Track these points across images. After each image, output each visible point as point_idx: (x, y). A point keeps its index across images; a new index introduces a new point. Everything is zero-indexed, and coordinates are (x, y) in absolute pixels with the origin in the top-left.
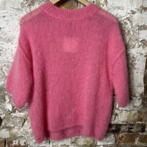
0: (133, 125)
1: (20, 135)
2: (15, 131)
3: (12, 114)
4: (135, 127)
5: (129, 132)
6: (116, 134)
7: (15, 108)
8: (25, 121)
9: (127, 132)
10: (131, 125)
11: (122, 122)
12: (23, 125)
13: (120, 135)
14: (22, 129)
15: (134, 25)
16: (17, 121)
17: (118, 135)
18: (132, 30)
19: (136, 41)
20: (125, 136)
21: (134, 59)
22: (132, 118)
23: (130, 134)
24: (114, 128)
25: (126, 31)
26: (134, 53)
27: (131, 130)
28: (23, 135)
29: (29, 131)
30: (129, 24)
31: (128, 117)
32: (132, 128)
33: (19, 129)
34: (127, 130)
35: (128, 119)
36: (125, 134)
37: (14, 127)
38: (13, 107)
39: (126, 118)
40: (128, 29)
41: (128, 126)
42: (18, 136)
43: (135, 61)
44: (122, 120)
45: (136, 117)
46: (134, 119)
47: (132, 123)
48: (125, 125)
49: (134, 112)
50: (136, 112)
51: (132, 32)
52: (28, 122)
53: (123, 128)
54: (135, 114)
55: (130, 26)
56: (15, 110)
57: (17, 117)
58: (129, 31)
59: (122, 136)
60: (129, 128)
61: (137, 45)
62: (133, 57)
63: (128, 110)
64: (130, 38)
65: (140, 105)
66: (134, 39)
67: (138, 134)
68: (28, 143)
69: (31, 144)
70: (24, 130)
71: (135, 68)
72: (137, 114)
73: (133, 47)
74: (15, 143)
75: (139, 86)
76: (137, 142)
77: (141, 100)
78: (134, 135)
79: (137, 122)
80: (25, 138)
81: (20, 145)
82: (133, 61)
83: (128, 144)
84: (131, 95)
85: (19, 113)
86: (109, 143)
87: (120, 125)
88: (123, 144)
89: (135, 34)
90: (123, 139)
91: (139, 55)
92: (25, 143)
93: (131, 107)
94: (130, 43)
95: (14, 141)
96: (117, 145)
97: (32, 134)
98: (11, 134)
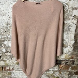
0: (68, 61)
1: (10, 64)
2: (7, 62)
4: (69, 62)
5: (66, 64)
7: (7, 50)
8: (12, 57)
9: (65, 64)
10: (67, 60)
11: (62, 59)
12: (11, 59)
13: (61, 66)
14: (11, 61)
15: (70, 7)
16: (8, 57)
17: (60, 65)
18: (69, 10)
19: (71, 16)
20: (64, 66)
21: (70, 26)
24: (58, 62)
25: (66, 11)
26: (70, 22)
27: (67, 63)
29: (14, 62)
30: (67, 7)
31: (66, 57)
32: (67, 62)
33: (10, 61)
34: (65, 63)
35: (66, 58)
37: (7, 60)
38: (6, 50)
39: (65, 57)
40: (67, 9)
41: (65, 61)
43: (70, 27)
44: (62, 58)
45: (70, 57)
46: (68, 57)
48: (64, 61)
49: (69, 54)
51: (68, 11)
52: (14, 58)
53: (63, 62)
54: (69, 55)
55: (68, 8)
56: (7, 51)
57: (8, 55)
58: (67, 11)
59: (62, 66)
60: (66, 62)
61: (71, 18)
62: (69, 25)
63: (66, 53)
64: (68, 14)
65: (72, 51)
66: (70, 15)
67: (71, 65)
68: (14, 68)
69: (16, 69)
70: (12, 62)
71: (70, 31)
72: (70, 55)
73: (69, 19)
74: (8, 68)
75: (72, 41)
76: (70, 69)
77: (72, 48)
78: (68, 66)
79: (70, 59)
80: (12, 66)
81: (10, 69)
82: (69, 27)
83: (65, 70)
84: (68, 45)
85: (9, 53)
86: (55, 70)
87: (62, 60)
88: (62, 70)
89: (70, 12)
90: (63, 68)
91: (72, 23)
92: (12, 68)
93: (67, 51)
94: (67, 17)
95: (7, 67)
96: (60, 71)
97: (16, 64)
98: (5, 64)
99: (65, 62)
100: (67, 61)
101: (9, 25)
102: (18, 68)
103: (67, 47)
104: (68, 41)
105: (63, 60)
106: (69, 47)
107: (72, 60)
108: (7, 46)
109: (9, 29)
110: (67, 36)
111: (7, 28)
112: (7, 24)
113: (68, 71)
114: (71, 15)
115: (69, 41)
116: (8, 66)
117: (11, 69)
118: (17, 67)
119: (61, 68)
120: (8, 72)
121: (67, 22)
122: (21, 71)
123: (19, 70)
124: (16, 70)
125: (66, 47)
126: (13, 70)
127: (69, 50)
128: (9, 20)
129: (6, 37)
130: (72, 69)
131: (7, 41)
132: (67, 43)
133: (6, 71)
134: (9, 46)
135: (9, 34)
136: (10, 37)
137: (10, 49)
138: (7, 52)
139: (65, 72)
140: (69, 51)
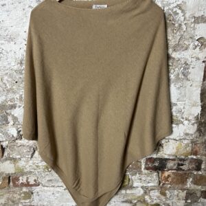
0: (184, 160)
1: (28, 170)
2: (22, 164)
3: (17, 141)
4: (187, 163)
5: (178, 169)
6: (160, 172)
7: (21, 133)
8: (34, 151)
9: (175, 170)
10: (181, 160)
11: (169, 155)
12: (32, 157)
13: (166, 174)
14: (31, 162)
15: (187, 15)
16: (25, 151)
17: (163, 173)
18: (185, 24)
19: (191, 40)
20: (172, 176)
21: (188, 66)
22: (182, 151)
23: (180, 172)
24: (157, 164)
25: (177, 25)
26: (188, 57)
27: (181, 167)
28: (33, 171)
29: (40, 164)
30: (181, 14)
31: (178, 149)
32: (182, 165)
33: (27, 161)
34: (175, 167)
35: (177, 152)
36: (173, 173)
37: (20, 159)
38: (19, 132)
39: (175, 151)
40: (179, 22)
41: (176, 162)
42: (25, 171)
43: (188, 68)
44: (168, 153)
45: (189, 149)
46: (185, 151)
47: (183, 157)
48: (173, 160)
49: (186, 142)
50: (189, 142)
51: (184, 27)
53: (170, 164)
54: (187, 145)
55: (182, 18)
56: (21, 136)
57: (24, 146)
58: (180, 25)
59: (169, 176)
60: (179, 165)
61: (192, 45)
62: (186, 64)
63: (177, 139)
64: (182, 35)
65: (195, 133)
66: (188, 37)
67: (191, 173)
68: (40, 181)
69: (44, 181)
70: (34, 164)
71: (187, 79)
72: (190, 145)
73: (186, 49)
74: (22, 180)
75: (194, 106)
76: (189, 184)
77: (196, 125)
78: (185, 174)
79: (190, 157)
80: (35, 174)
81: (28, 183)
82: (185, 69)
83: (177, 186)
84: (183, 118)
85: (26, 141)
87: (166, 160)
88: (169, 186)
89: (189, 29)
90: (170, 179)
91: (194, 59)
92: (35, 181)
93: (182, 134)
94: (181, 42)
95: (21, 178)
96: (161, 188)
97: (44, 169)
98: (17, 168)
99: (175, 165)
100: (180, 162)
102: (51, 180)
103: (182, 123)
104: (182, 107)
105: (169, 159)
106: (186, 122)
107: (195, 157)
108: (20, 120)
110: (180, 94)
111: (20, 72)
112: (21, 63)
114: (191, 38)
115: (187, 107)
116: (22, 175)
117: (30, 183)
118: (48, 178)
119: (166, 179)
121: (179, 56)
122: (58, 189)
123: (54, 186)
124: (44, 186)
125: (177, 124)
126: (37, 184)
127: (188, 131)
129: (18, 96)
130: (195, 184)
131: (20, 107)
132: (180, 111)
133: (17, 189)
139: (176, 192)
140: (187, 134)
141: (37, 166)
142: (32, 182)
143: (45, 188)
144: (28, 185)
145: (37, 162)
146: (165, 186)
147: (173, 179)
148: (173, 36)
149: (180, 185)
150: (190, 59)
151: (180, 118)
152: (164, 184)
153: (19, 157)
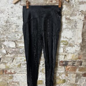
0: (75, 61)
1: (11, 67)
2: (8, 65)
4: (76, 62)
5: (73, 65)
6: (65, 66)
7: (8, 52)
8: (13, 59)
9: (71, 65)
10: (74, 61)
11: (69, 60)
12: (12, 62)
13: (68, 67)
15: (76, 1)
16: (9, 59)
18: (75, 5)
19: (77, 12)
20: (70, 68)
22: (74, 58)
23: (73, 66)
24: (64, 63)
26: (76, 19)
28: (13, 67)
29: (16, 65)
33: (11, 64)
36: (71, 67)
39: (71, 58)
43: (77, 24)
45: (77, 57)
46: (76, 58)
47: (75, 60)
49: (76, 54)
52: (15, 60)
53: (69, 63)
54: (76, 55)
55: (74, 2)
57: (9, 57)
58: (73, 5)
59: (69, 68)
60: (73, 63)
61: (78, 14)
62: (76, 22)
63: (72, 53)
64: (74, 10)
65: (79, 50)
66: (76, 10)
68: (16, 71)
69: (18, 72)
70: (13, 64)
71: (76, 28)
72: (78, 55)
73: (76, 15)
74: (9, 71)
75: (79, 39)
76: (77, 71)
77: (80, 47)
78: (76, 67)
79: (77, 60)
80: (14, 69)
81: (11, 72)
82: (75, 24)
83: (72, 72)
84: (75, 44)
85: (10, 55)
86: (61, 72)
87: (68, 61)
88: (69, 72)
89: (77, 7)
90: (69, 69)
91: (79, 20)
92: (14, 71)
93: (74, 51)
94: (73, 13)
95: (8, 71)
96: (66, 73)
97: (18, 67)
98: (6, 66)
99: (71, 63)
101: (9, 23)
103: (74, 46)
104: (74, 40)
106: (76, 46)
107: (79, 60)
108: (7, 46)
109: (8, 27)
110: (73, 34)
111: (6, 26)
112: (7, 22)
113: (75, 73)
114: (78, 11)
115: (76, 40)
116: (9, 69)
118: (19, 70)
119: (68, 69)
120: (10, 75)
121: (73, 18)
122: (24, 75)
123: (22, 74)
125: (72, 47)
126: (15, 73)
127: (76, 50)
128: (8, 17)
129: (6, 36)
130: (79, 71)
131: (7, 41)
132: (73, 41)
133: (7, 75)
134: (9, 47)
135: (9, 34)
136: (10, 36)
137: (10, 50)
138: (7, 53)
139: (72, 75)
141: (15, 66)
142: (13, 72)
143: (18, 74)
144: (11, 73)
145: (14, 64)
146: (68, 72)
147: (71, 69)
148: (70, 10)
149: (74, 72)
150: (77, 20)
151: (73, 44)
152: (67, 71)
153: (7, 62)
